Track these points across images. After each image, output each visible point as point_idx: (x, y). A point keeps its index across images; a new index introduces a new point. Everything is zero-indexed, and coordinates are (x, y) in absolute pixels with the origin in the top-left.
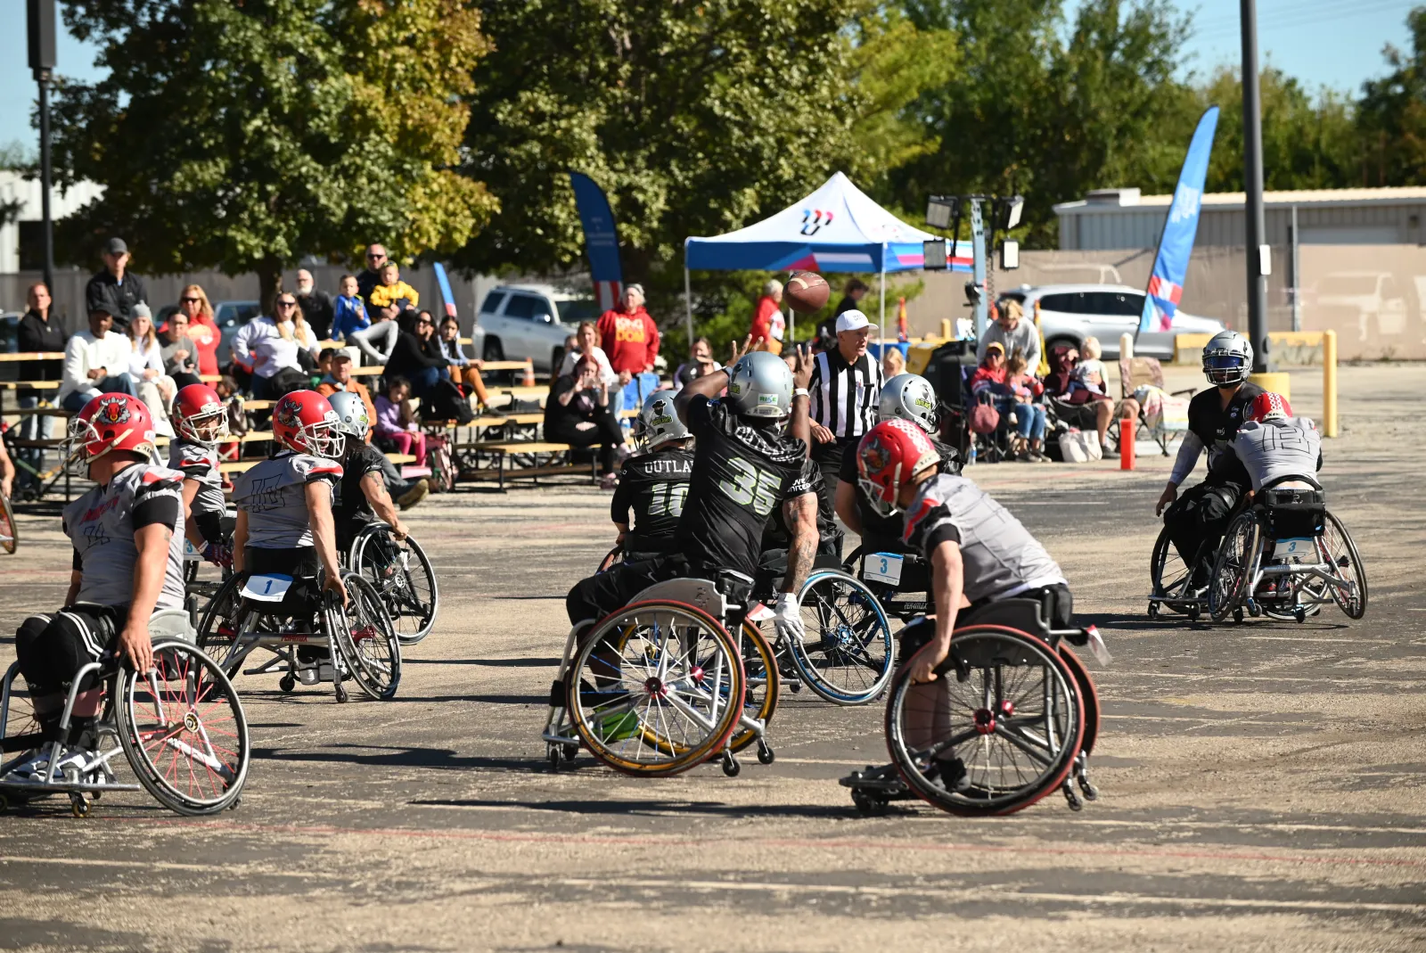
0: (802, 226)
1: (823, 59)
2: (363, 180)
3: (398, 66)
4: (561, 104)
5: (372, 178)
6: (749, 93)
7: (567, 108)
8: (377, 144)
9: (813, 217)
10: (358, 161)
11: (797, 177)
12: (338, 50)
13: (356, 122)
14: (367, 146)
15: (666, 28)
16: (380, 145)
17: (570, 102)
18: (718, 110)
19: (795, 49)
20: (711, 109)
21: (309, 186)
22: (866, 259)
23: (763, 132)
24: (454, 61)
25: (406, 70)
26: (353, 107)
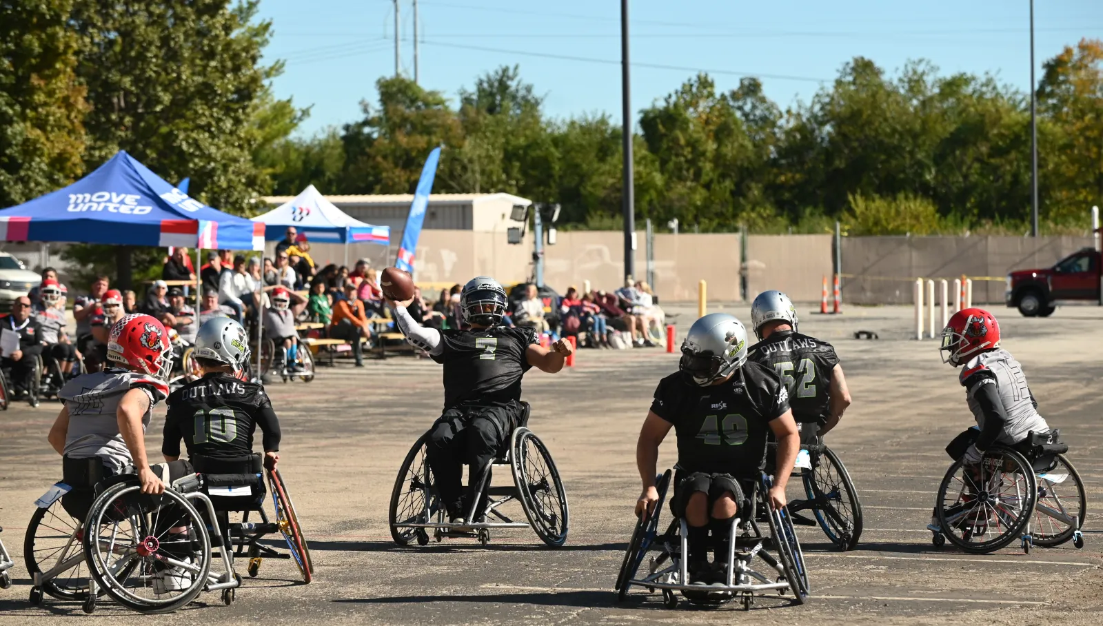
0: (292, 216)
1: (242, 117)
2: (32, 185)
3: (51, 118)
4: (95, 141)
5: (37, 184)
6: (203, 137)
7: (99, 143)
8: (39, 163)
9: (298, 211)
10: (30, 173)
11: (229, 187)
12: (18, 108)
13: (29, 149)
14: (33, 164)
15: (159, 97)
16: (40, 163)
17: (99, 139)
18: (185, 147)
19: (227, 109)
20: (180, 147)
21: (6, 188)
22: (336, 236)
23: (215, 160)
24: (73, 115)
25: (55, 121)
26: (26, 140)
